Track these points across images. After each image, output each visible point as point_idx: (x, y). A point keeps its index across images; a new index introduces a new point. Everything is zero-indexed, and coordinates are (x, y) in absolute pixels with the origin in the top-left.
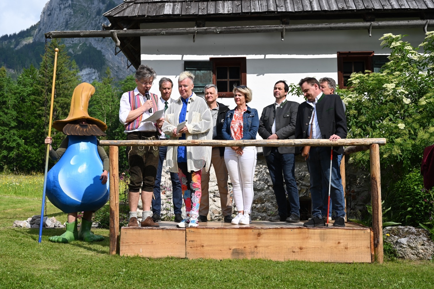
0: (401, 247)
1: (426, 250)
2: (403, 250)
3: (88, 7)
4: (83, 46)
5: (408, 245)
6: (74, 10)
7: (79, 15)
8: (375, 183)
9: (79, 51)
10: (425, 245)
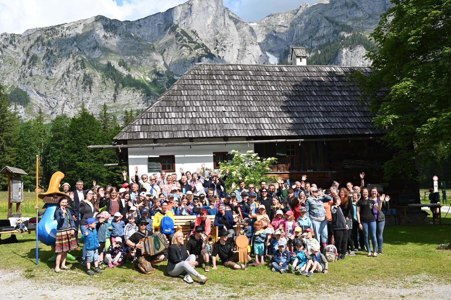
3: (15, 58)
4: (11, 87)
6: (4, 60)
7: (8, 64)
9: (8, 92)
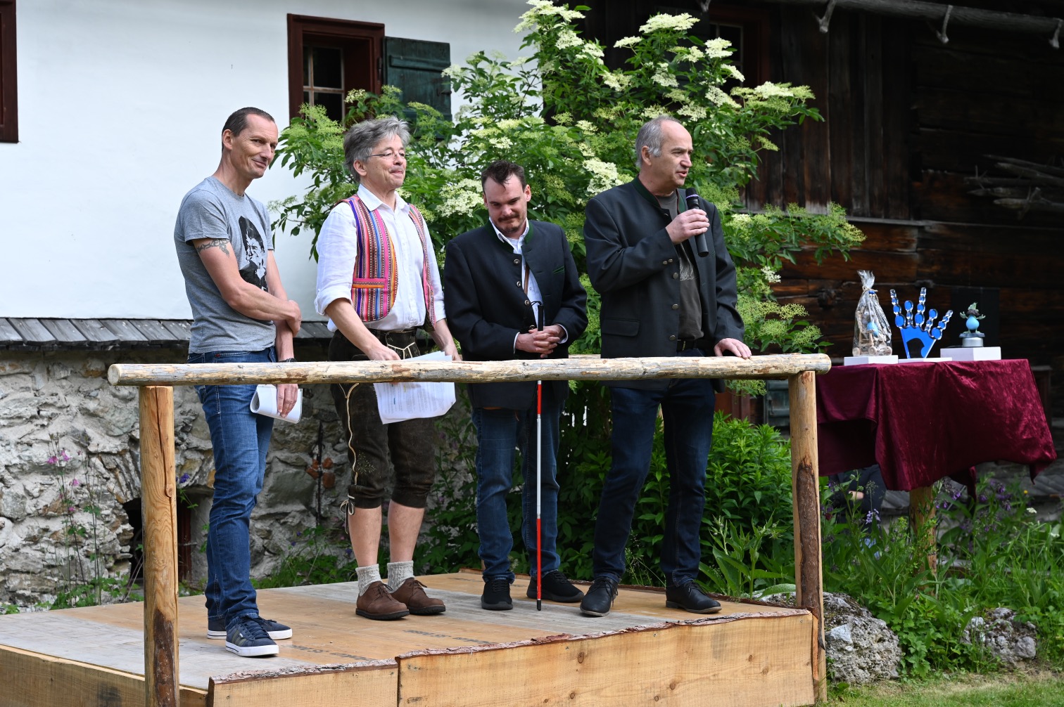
0: (842, 650)
1: (886, 655)
2: (845, 658)
5: (855, 644)
8: (812, 483)
10: (884, 641)
